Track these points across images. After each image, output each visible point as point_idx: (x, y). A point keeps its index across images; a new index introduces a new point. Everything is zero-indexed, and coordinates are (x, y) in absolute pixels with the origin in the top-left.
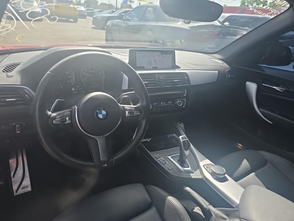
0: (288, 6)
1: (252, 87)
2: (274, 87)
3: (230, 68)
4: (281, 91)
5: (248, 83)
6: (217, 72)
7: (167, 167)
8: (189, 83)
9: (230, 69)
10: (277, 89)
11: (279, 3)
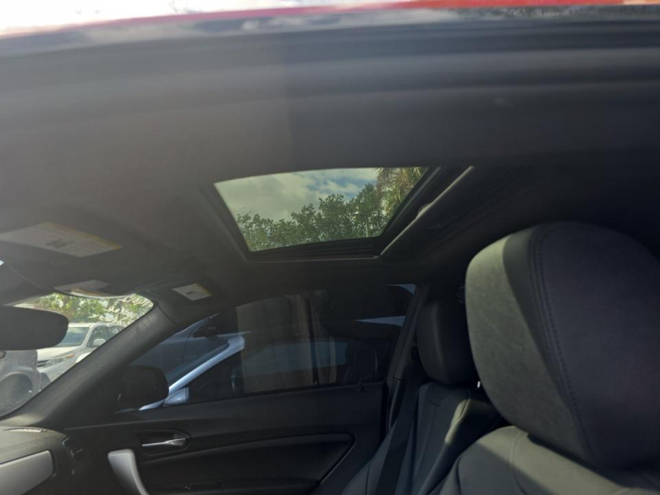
0: (151, 305)
1: (124, 459)
2: (167, 442)
3: (66, 436)
4: (181, 444)
5: (114, 455)
6: (47, 452)
9: (68, 439)
10: (173, 444)
11: (139, 303)
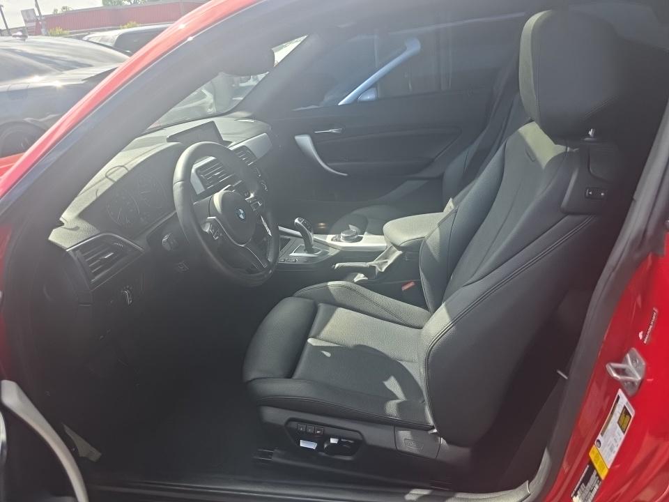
2: (330, 131)
4: (338, 132)
5: (298, 138)
6: (265, 134)
7: (291, 262)
8: (256, 158)
10: (334, 132)
